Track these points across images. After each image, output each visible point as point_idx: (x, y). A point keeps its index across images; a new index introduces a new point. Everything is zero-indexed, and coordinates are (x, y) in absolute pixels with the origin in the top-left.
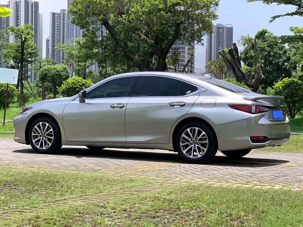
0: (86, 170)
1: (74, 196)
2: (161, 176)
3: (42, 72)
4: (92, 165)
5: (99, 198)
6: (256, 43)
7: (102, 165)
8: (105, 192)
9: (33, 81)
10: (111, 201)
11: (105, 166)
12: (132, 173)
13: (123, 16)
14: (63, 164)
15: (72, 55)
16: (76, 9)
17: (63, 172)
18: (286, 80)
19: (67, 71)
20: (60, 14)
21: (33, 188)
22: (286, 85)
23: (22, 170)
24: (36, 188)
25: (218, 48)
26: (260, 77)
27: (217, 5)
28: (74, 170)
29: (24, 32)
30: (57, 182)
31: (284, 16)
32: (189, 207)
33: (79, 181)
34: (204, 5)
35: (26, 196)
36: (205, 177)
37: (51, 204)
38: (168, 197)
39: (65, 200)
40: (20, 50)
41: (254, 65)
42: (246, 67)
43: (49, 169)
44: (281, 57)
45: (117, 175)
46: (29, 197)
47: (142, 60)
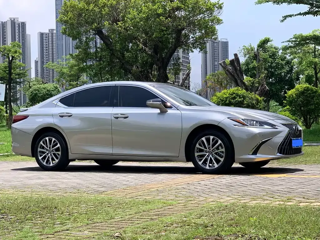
0: (88, 192)
1: (79, 224)
2: (180, 195)
3: (32, 92)
4: (96, 186)
5: (111, 226)
6: (259, 53)
7: (106, 185)
8: (117, 218)
9: (22, 104)
10: (128, 229)
11: (110, 186)
12: (145, 194)
13: (119, 24)
14: (60, 186)
15: (63, 73)
16: (67, 18)
17: (62, 195)
18: (300, 87)
19: (58, 90)
20: (48, 34)
21: (25, 217)
22: (300, 93)
23: (11, 195)
24: (29, 216)
25: (214, 63)
26: (264, 89)
27: (221, 8)
28: (75, 193)
29: (11, 51)
30: (56, 208)
31: (296, 15)
32: (231, 233)
33: (83, 206)
34: (207, 9)
35: (16, 227)
36: (234, 195)
37: (50, 236)
38: (199, 221)
39: (67, 230)
40: (7, 71)
41: (257, 76)
42: (249, 78)
43: (45, 193)
44: (284, 67)
45: (128, 197)
46: (20, 228)
47: (141, 72)
